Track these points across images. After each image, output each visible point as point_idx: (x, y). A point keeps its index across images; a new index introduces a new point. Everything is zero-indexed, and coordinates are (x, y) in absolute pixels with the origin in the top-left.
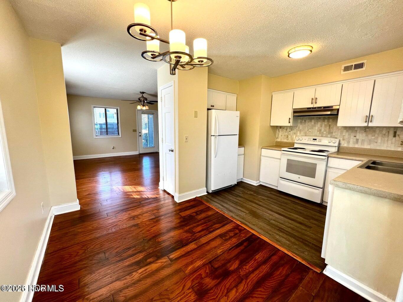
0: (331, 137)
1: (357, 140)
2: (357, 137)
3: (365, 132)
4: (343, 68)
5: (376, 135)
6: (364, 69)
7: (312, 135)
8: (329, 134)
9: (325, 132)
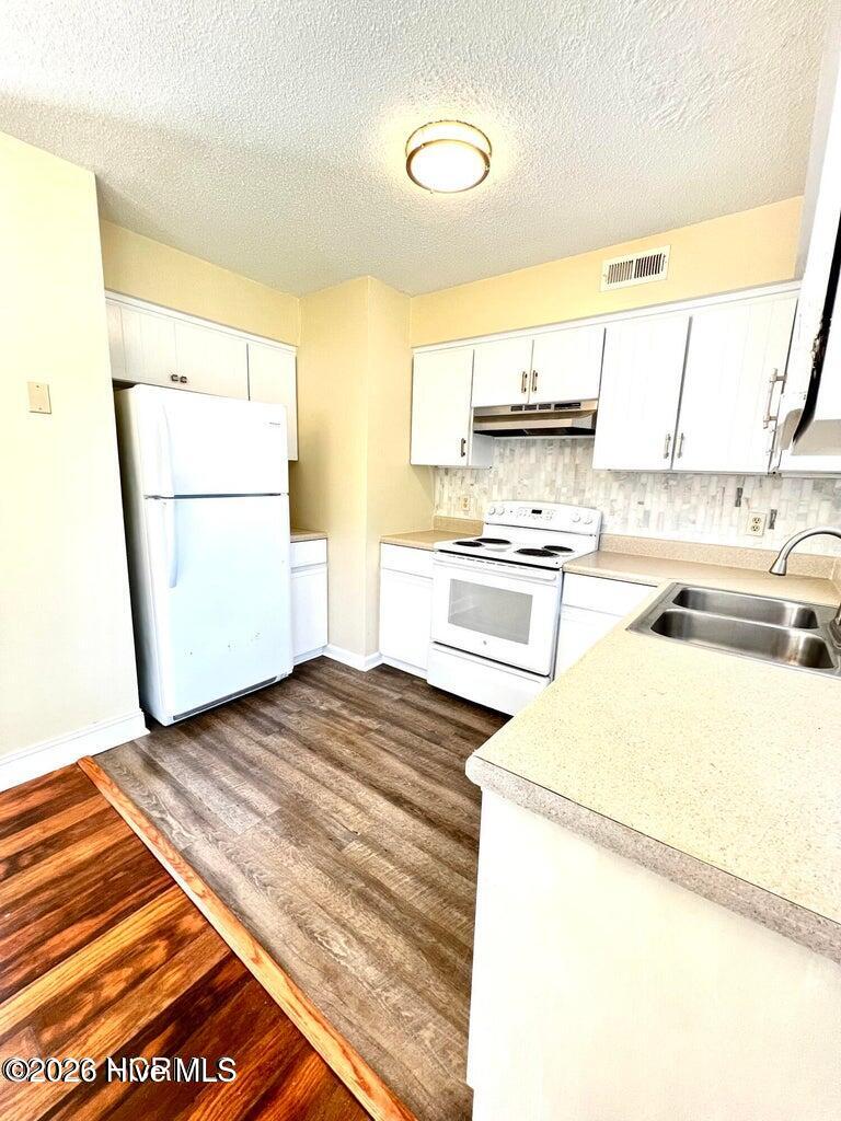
0: (580, 504)
1: (647, 514)
2: (647, 505)
3: (666, 488)
4: (606, 271)
5: (694, 500)
6: (662, 274)
7: (530, 498)
8: (575, 494)
9: (564, 490)
